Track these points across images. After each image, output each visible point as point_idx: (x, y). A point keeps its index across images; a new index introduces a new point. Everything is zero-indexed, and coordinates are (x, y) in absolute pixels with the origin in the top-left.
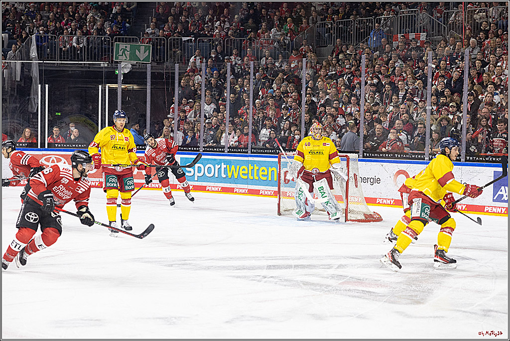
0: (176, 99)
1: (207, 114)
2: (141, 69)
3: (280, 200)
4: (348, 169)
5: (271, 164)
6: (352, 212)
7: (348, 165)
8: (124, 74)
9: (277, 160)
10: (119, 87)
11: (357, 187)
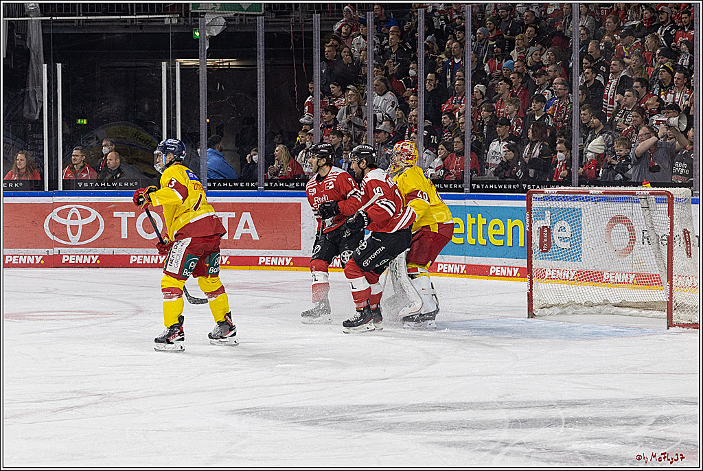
0: (316, 85)
1: (379, 115)
2: (245, 26)
3: (531, 287)
4: (672, 219)
5: (512, 213)
6: (682, 307)
7: (671, 212)
8: (212, 39)
9: (524, 204)
10: (203, 63)
11: (690, 257)
